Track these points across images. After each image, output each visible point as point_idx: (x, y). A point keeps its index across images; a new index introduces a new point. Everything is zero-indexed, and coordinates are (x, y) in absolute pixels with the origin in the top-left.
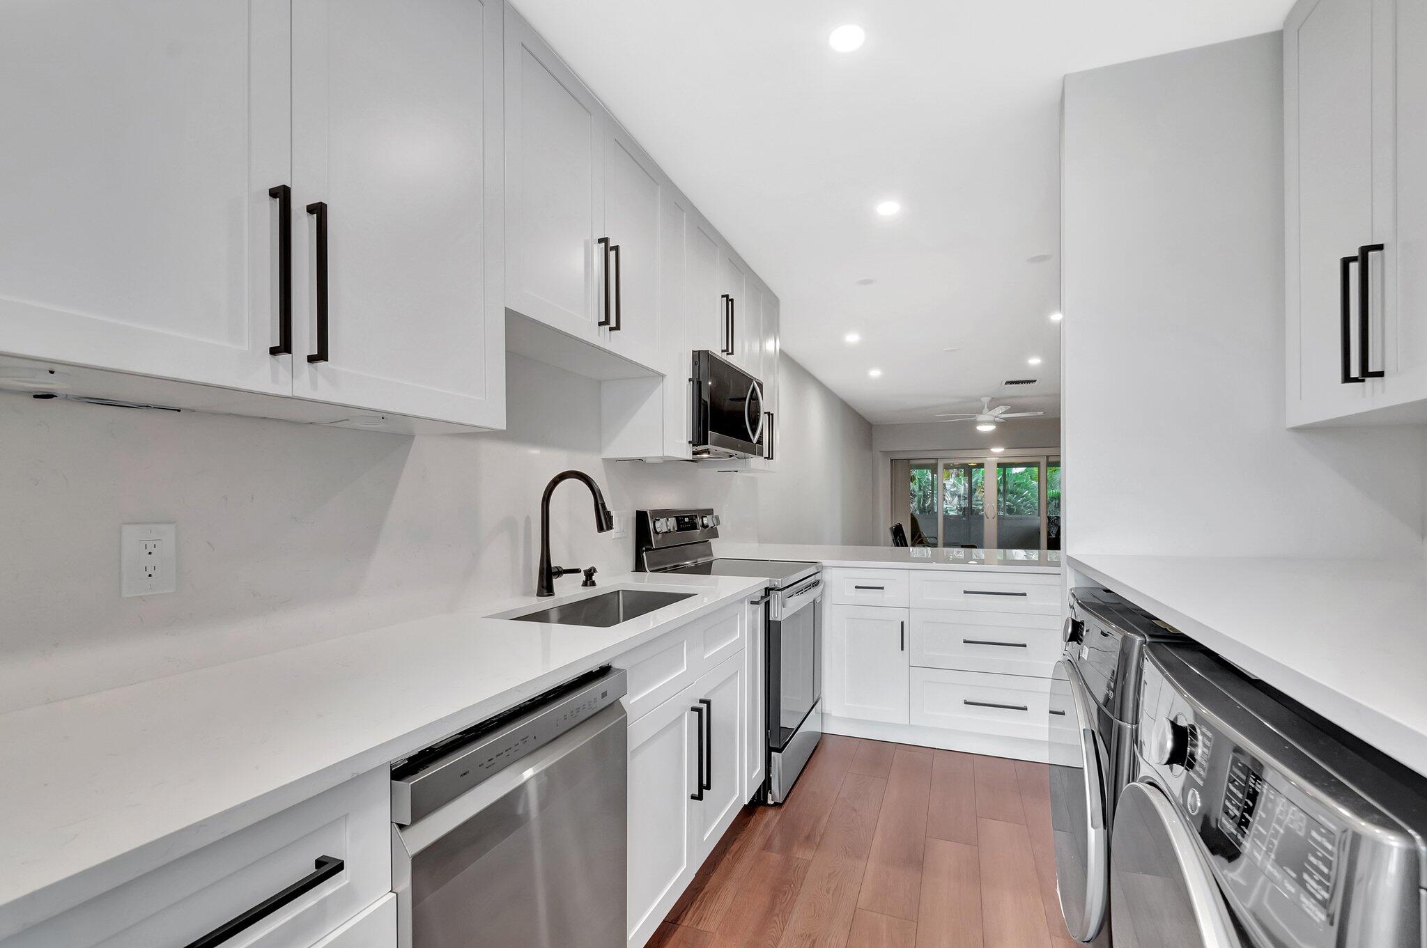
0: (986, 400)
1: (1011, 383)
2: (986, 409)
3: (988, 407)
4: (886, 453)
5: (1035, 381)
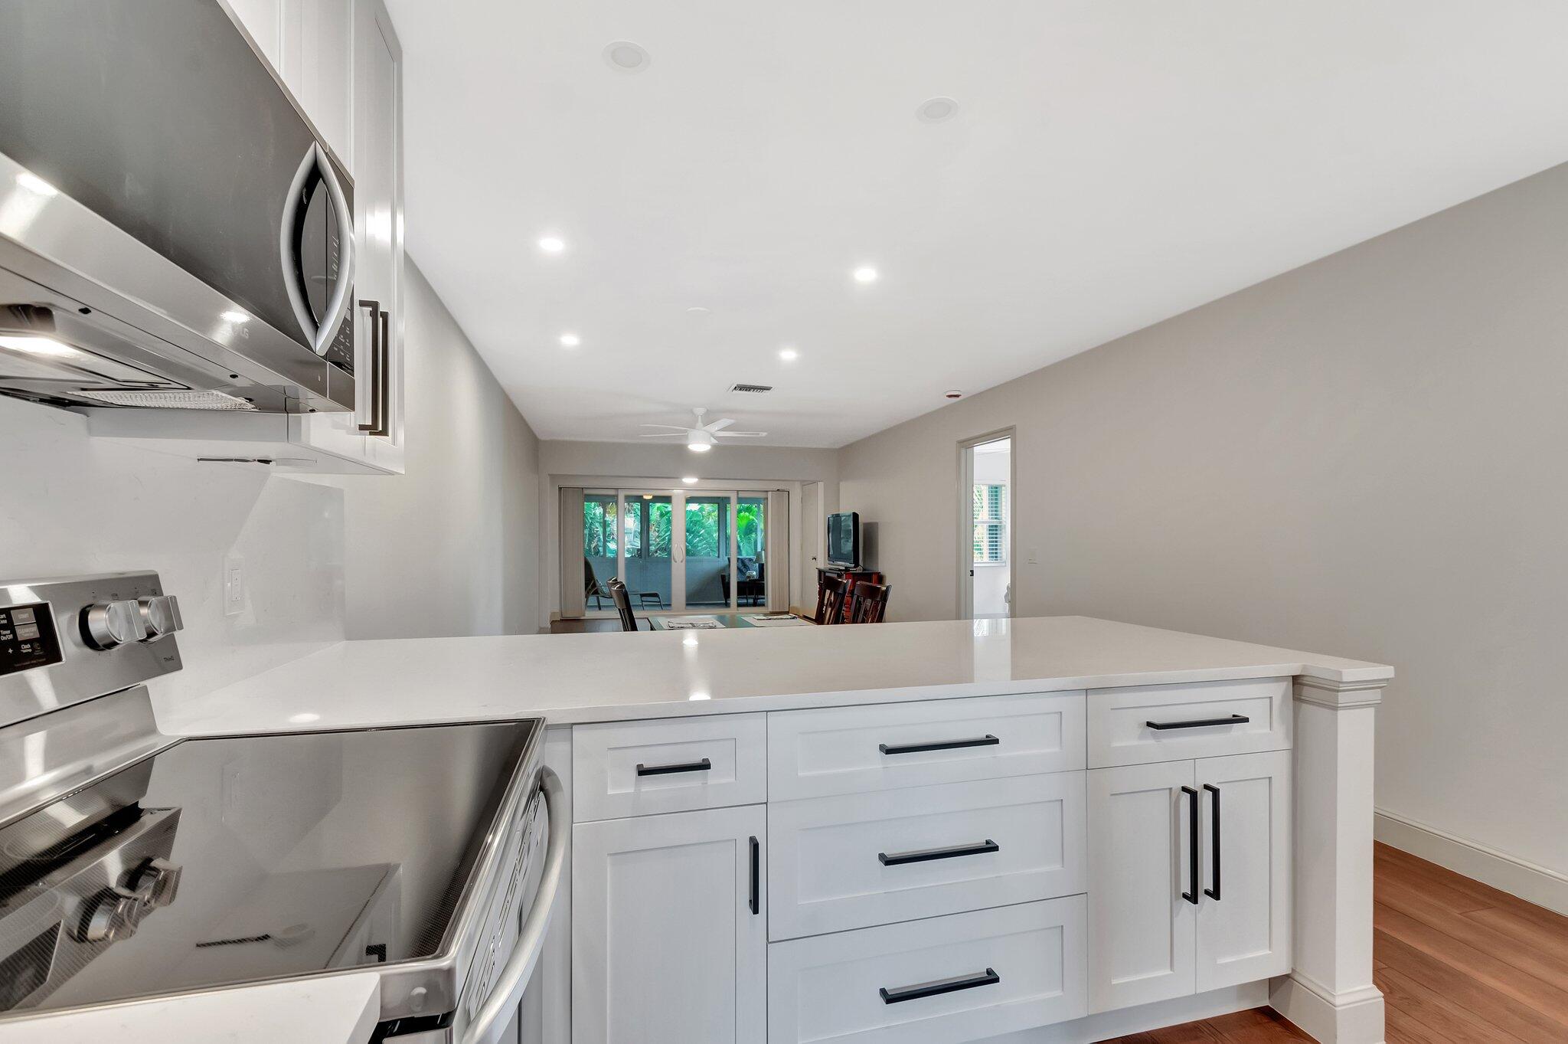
0: (700, 411)
1: (742, 388)
2: (700, 424)
3: (702, 422)
4: (553, 477)
5: (768, 389)
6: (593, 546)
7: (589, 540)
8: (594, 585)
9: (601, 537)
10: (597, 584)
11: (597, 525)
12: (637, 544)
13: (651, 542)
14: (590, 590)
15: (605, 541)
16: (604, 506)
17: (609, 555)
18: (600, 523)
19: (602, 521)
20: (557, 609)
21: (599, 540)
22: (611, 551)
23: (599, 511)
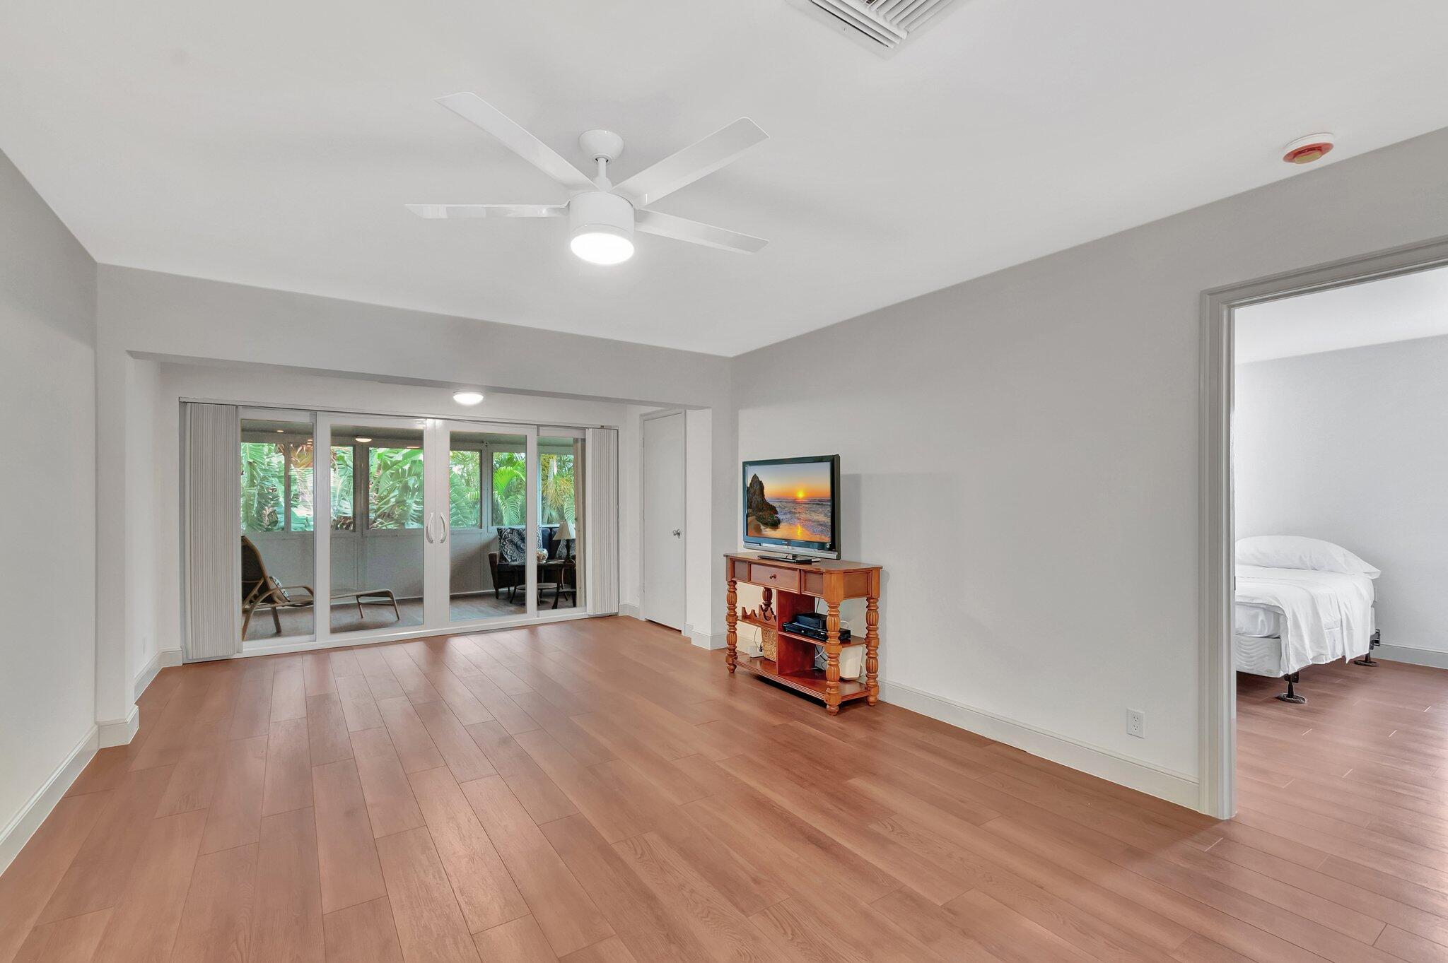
6: (267, 511)
7: (259, 503)
8: (265, 587)
9: (282, 500)
10: (272, 586)
11: (275, 480)
12: (346, 511)
13: (371, 506)
14: (256, 597)
15: (288, 506)
16: (287, 453)
17: (295, 526)
18: (279, 477)
19: (282, 474)
20: (175, 644)
21: (277, 504)
22: (300, 521)
23: (278, 460)
